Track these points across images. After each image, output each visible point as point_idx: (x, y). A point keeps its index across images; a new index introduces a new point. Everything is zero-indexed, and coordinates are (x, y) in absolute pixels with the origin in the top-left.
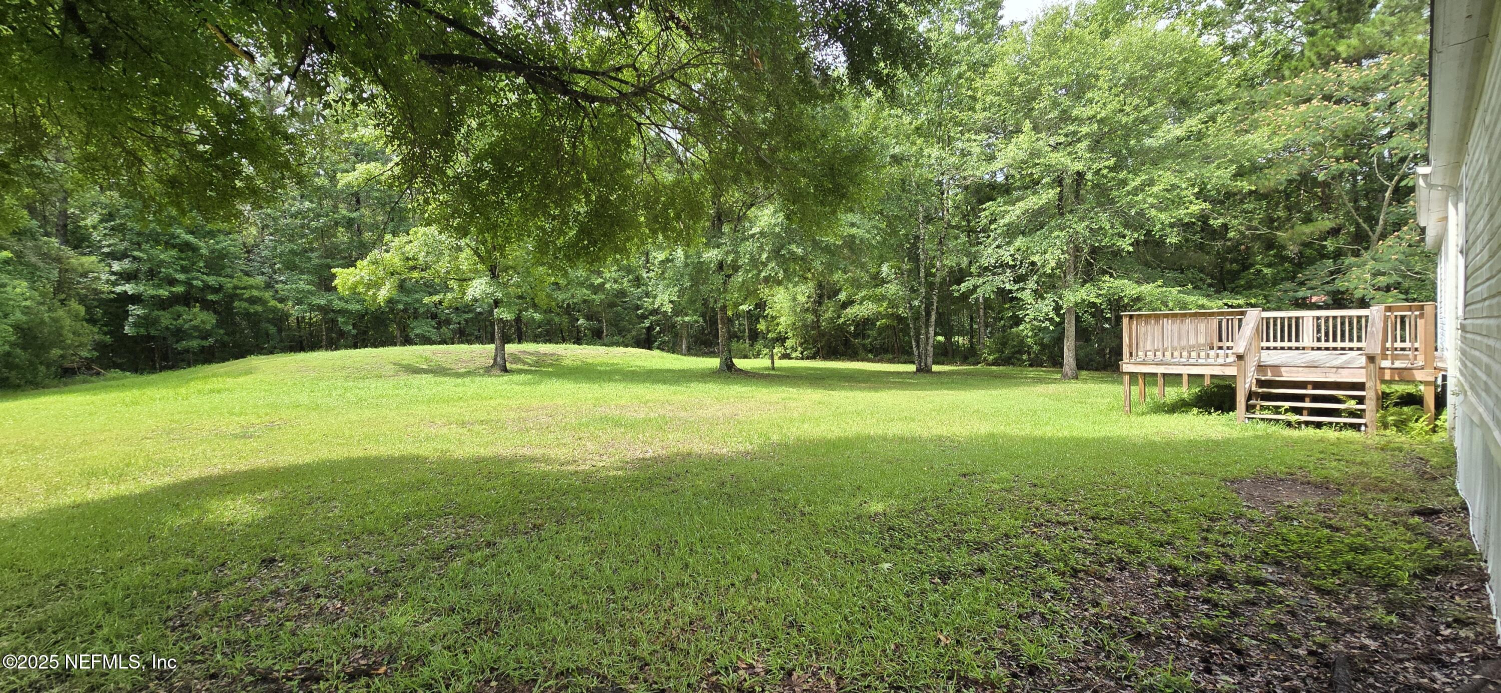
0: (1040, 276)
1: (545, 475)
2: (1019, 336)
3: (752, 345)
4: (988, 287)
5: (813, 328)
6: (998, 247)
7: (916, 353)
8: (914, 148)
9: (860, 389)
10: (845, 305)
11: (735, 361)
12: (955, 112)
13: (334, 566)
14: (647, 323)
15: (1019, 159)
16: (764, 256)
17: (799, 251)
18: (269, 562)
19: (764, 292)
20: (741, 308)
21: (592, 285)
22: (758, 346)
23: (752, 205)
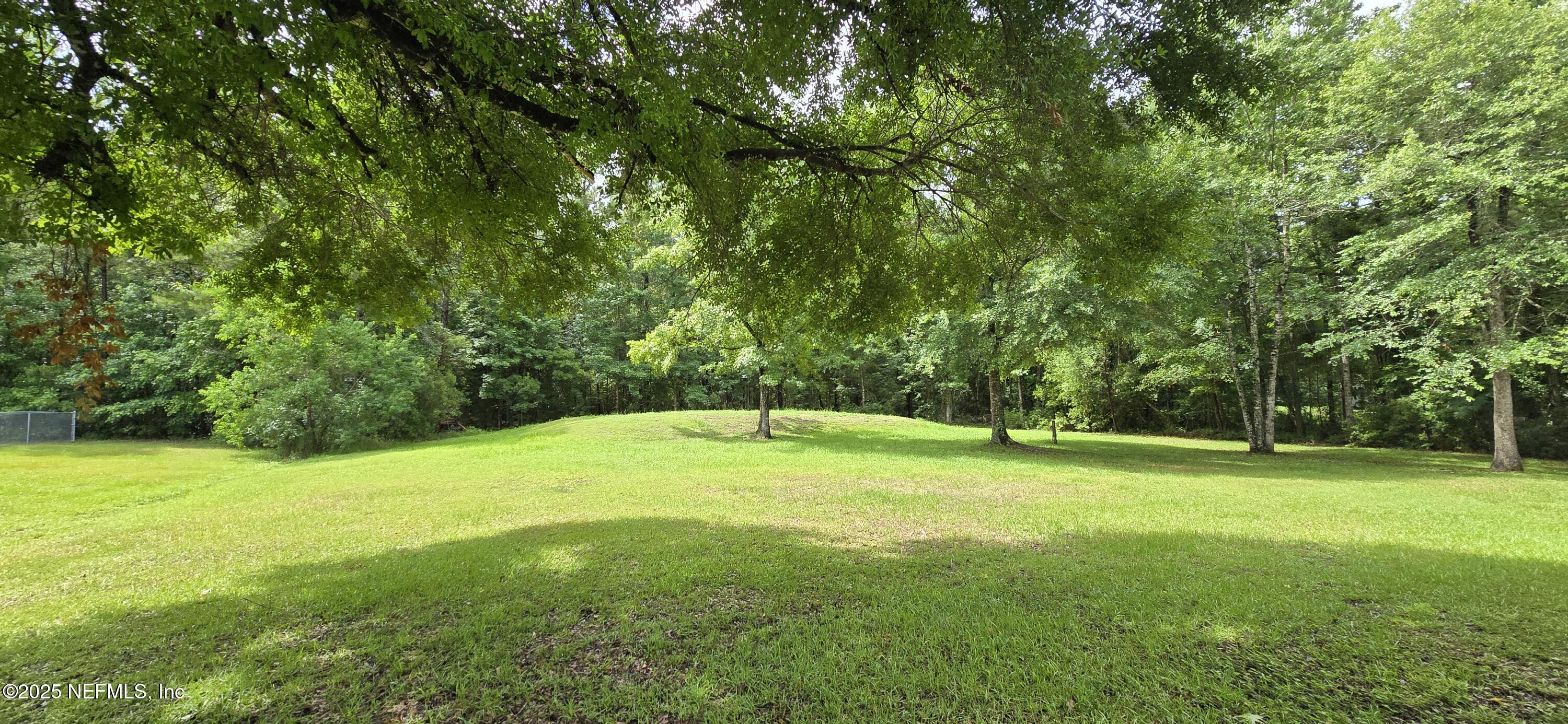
0: (1444, 329)
1: (817, 551)
2: (1410, 408)
3: (1026, 414)
4: (1358, 344)
5: (1103, 396)
6: (1372, 293)
7: (1249, 428)
8: (1239, 180)
9: (1174, 472)
10: (1145, 369)
11: (1009, 432)
12: (1296, 130)
13: (638, 624)
14: (908, 389)
15: (1398, 179)
16: (1045, 317)
17: (1089, 310)
18: (587, 613)
19: (1041, 356)
20: (1013, 372)
21: (851, 350)
22: (1034, 416)
23: (1027, 261)
